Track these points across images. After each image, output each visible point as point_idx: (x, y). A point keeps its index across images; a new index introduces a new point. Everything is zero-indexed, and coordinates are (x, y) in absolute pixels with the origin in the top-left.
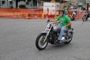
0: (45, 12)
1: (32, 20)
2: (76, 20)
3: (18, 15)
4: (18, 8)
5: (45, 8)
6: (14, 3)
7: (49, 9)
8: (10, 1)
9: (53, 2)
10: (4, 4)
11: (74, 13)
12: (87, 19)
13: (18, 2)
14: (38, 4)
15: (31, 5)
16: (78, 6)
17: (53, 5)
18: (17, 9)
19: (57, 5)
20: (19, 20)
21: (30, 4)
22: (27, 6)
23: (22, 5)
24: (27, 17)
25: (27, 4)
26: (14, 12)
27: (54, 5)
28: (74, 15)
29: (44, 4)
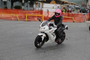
0: (45, 14)
5: (45, 10)
7: (49, 11)
14: (34, 6)
16: (75, 9)
17: (53, 7)
19: (58, 7)
20: (18, 22)
21: (26, 6)
29: (44, 5)
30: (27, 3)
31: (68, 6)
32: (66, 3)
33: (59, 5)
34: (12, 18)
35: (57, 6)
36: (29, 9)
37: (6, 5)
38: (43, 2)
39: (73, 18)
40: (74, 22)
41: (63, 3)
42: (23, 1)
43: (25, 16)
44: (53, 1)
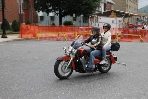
3: (63, 36)
4: (63, 25)
6: (57, 19)
8: (51, 17)
10: (43, 20)
13: (63, 18)
14: (90, 20)
15: (80, 22)
17: (113, 21)
18: (61, 27)
19: (120, 21)
21: (79, 20)
22: (74, 23)
23: (67, 22)
25: (75, 19)
26: (57, 31)
27: (115, 22)
30: (79, 17)
31: (137, 19)
32: (131, 15)
33: (121, 19)
35: (118, 20)
36: (82, 25)
37: (53, 20)
38: (100, 15)
39: (140, 36)
40: (141, 41)
41: (127, 16)
42: (74, 15)
43: (75, 34)
44: (113, 13)
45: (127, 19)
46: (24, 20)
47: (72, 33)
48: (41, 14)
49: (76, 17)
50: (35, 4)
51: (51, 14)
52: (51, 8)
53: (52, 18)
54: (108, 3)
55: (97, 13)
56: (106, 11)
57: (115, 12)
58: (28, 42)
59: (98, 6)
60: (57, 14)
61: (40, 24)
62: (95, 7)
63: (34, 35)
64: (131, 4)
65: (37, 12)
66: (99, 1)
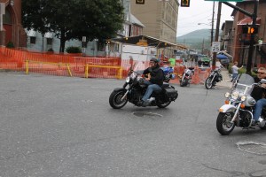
0: (125, 66)
1: (99, 81)
2: (191, 85)
3: (66, 69)
4: (65, 53)
5: (125, 57)
6: (57, 42)
7: (135, 59)
8: (48, 39)
9: (142, 45)
11: (188, 71)
12: (213, 85)
13: (67, 42)
14: (107, 47)
15: (93, 49)
17: (142, 51)
18: (63, 55)
19: (152, 52)
20: (69, 79)
21: (91, 47)
22: (84, 50)
23: (72, 48)
24: (87, 74)
25: (85, 45)
26: (57, 61)
27: (146, 52)
28: (187, 75)
30: (92, 42)
31: (175, 51)
32: (169, 45)
33: (154, 49)
34: (59, 71)
35: (150, 50)
37: (51, 44)
38: (124, 41)
41: (162, 45)
42: (84, 39)
43: (85, 67)
44: (143, 40)
45: (162, 49)
46: (4, 41)
47: (80, 65)
48: (31, 33)
49: (87, 42)
50: (23, 18)
51: (48, 35)
52: (49, 26)
53: (50, 41)
54: (135, 25)
55: (118, 37)
56: (132, 36)
57: (146, 38)
58: (9, 74)
59: (121, 28)
60: (57, 35)
61: (29, 49)
62: (117, 30)
63: (20, 65)
64: (168, 29)
65: (26, 29)
66: (122, 21)
